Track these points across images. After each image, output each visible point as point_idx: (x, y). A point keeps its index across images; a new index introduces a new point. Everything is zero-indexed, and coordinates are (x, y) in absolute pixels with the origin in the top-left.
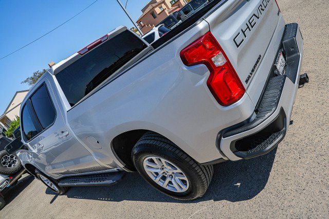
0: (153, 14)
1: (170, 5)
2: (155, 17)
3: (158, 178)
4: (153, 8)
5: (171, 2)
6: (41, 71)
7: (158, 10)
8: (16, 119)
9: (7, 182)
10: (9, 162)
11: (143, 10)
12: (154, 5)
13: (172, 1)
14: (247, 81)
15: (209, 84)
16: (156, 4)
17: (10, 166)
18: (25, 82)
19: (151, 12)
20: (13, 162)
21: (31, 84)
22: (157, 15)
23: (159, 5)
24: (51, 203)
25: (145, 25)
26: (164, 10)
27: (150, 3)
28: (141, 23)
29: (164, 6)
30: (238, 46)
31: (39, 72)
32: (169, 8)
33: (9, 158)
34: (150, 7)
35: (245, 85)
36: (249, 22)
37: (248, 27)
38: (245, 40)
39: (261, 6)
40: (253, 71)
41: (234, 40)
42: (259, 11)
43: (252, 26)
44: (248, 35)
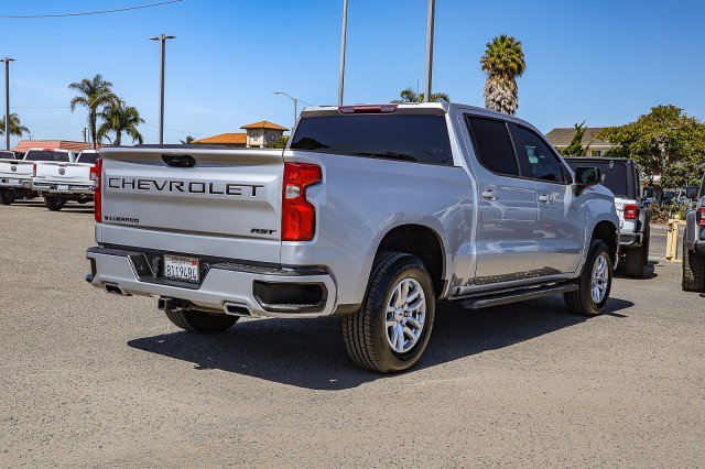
14: (106, 218)
30: (110, 186)
35: (103, 219)
36: (139, 181)
37: (133, 184)
38: (121, 190)
39: (182, 184)
40: (118, 219)
41: (110, 180)
42: (168, 184)
43: (139, 187)
44: (128, 188)
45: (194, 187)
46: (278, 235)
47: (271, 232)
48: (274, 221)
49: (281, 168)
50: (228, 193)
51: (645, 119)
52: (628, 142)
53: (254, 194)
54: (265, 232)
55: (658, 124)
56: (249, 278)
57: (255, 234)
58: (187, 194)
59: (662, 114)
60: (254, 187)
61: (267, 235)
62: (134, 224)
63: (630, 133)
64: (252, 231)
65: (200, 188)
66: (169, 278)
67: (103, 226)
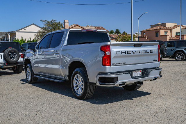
0: (157, 33)
1: (174, 34)
2: (157, 36)
3: (76, 85)
4: (160, 29)
5: (176, 33)
6: (57, 21)
7: (162, 33)
8: (20, 40)
9: (3, 65)
10: (12, 56)
11: (152, 26)
12: (162, 27)
13: (178, 33)
14: (113, 64)
15: (103, 57)
16: (165, 28)
17: (11, 58)
18: (43, 21)
19: (157, 31)
20: (14, 57)
21: (45, 25)
22: (159, 36)
23: (166, 30)
24: (22, 84)
25: (145, 37)
26: (167, 35)
27: (161, 25)
28: (144, 34)
29: (169, 33)
30: (116, 54)
31: (56, 21)
32: (171, 36)
33: (14, 54)
34: (158, 27)
35: (111, 64)
36: (127, 52)
37: (125, 53)
38: (121, 55)
39: (140, 51)
40: (118, 64)
41: (116, 52)
42: (136, 52)
43: (127, 53)
44: (124, 54)
50: (150, 52)
58: (141, 54)
60: (155, 51)
62: (124, 64)
65: (144, 52)
66: (134, 77)
67: (111, 67)
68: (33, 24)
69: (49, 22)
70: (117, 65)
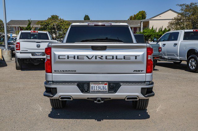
14: (55, 71)
35: (53, 71)
36: (78, 56)
37: (74, 57)
38: (67, 60)
39: (102, 56)
41: (59, 56)
42: (94, 57)
43: (78, 58)
44: (72, 59)
45: (108, 57)
46: (145, 71)
47: (142, 71)
48: (144, 67)
49: (146, 49)
50: (124, 59)
51: (50, 19)
52: (46, 26)
53: (136, 59)
54: (140, 71)
55: (54, 21)
56: (139, 87)
57: (135, 72)
58: (105, 60)
59: (54, 18)
60: (136, 57)
61: (140, 72)
63: (46, 23)
64: (134, 71)
65: (111, 57)
67: (53, 74)
68: (170, 10)
69: (187, 6)
70: (62, 72)
